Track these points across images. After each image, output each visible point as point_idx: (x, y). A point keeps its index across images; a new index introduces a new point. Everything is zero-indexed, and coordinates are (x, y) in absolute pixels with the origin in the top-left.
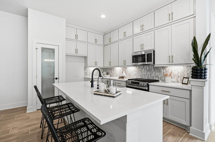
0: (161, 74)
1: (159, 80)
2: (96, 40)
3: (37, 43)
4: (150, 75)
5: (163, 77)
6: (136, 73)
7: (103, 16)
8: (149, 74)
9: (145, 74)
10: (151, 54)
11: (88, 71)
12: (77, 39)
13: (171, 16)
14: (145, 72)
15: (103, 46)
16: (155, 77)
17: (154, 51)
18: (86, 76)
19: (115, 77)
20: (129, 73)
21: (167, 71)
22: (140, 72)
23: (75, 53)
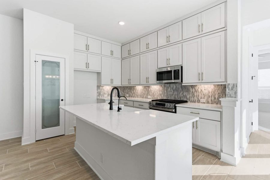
0: (190, 94)
1: (188, 101)
2: (112, 52)
3: (36, 54)
4: (177, 95)
5: (192, 98)
6: (161, 93)
7: (122, 23)
9: (172, 94)
10: (179, 70)
11: (102, 91)
12: (89, 50)
13: (200, 27)
15: (121, 59)
16: (183, 97)
17: (182, 67)
18: (99, 97)
19: (136, 97)
20: (153, 92)
21: (196, 90)
22: (165, 91)
23: (85, 68)
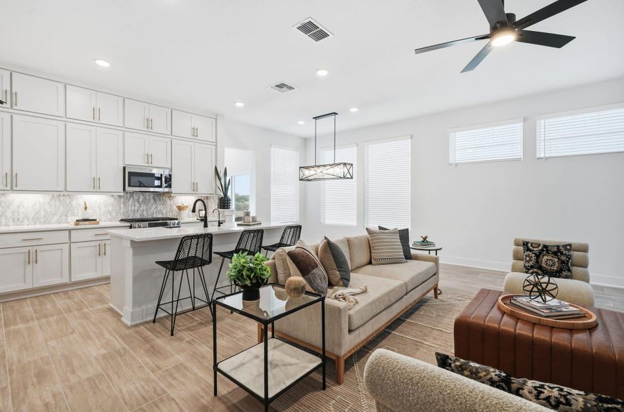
8: (145, 208)
14: (135, 206)
